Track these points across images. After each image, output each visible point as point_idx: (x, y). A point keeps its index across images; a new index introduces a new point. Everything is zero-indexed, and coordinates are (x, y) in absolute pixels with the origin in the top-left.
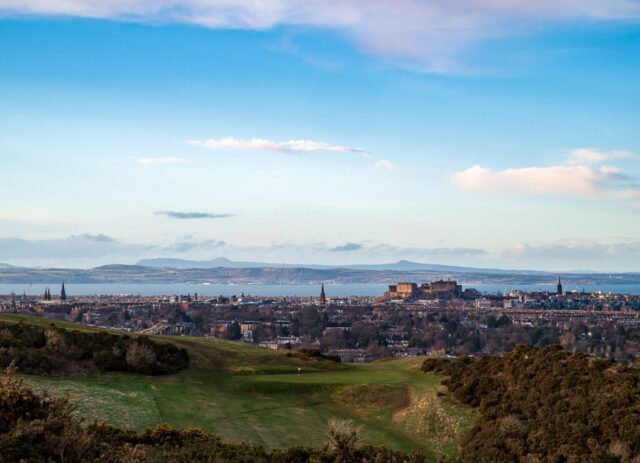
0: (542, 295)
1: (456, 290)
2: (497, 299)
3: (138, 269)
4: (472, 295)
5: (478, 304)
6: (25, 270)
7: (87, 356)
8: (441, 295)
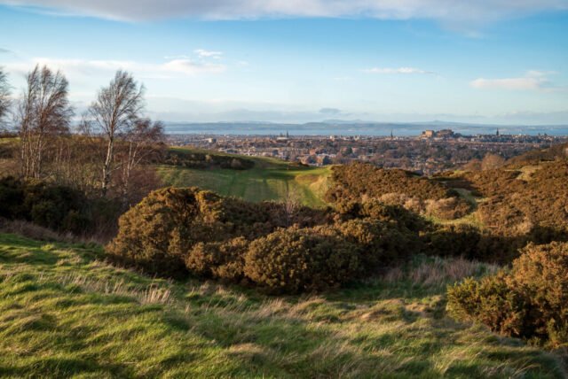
0: (490, 136)
1: (451, 133)
2: (469, 137)
3: (322, 124)
4: (457, 136)
5: (459, 140)
6: (276, 125)
7: (219, 163)
8: (445, 136)
